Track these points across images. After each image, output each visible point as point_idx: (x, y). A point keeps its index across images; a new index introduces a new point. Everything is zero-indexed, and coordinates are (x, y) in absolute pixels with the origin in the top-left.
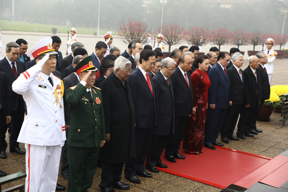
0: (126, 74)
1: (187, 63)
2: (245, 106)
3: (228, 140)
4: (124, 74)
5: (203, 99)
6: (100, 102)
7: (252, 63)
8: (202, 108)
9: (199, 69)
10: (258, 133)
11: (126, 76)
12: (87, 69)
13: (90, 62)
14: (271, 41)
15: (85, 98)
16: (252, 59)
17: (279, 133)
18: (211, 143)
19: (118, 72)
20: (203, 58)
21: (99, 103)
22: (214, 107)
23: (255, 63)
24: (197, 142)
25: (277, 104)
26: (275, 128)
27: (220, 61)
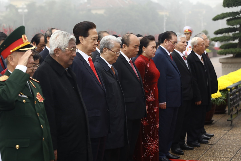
0: (70, 55)
1: (134, 45)
2: (196, 103)
3: (181, 151)
4: (68, 55)
5: (153, 95)
6: (42, 99)
7: (197, 47)
8: (153, 108)
9: (144, 54)
10: (210, 138)
11: (70, 59)
12: (20, 46)
13: (23, 36)
14: (189, 30)
15: (21, 94)
16: (196, 42)
17: (233, 135)
18: (165, 156)
19: (59, 53)
20: (148, 40)
21: (42, 101)
22: (166, 106)
23: (201, 46)
24: (152, 156)
25: (220, 101)
26: (225, 130)
27: (165, 44)
